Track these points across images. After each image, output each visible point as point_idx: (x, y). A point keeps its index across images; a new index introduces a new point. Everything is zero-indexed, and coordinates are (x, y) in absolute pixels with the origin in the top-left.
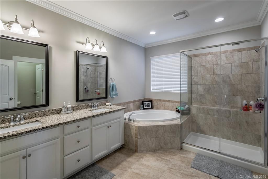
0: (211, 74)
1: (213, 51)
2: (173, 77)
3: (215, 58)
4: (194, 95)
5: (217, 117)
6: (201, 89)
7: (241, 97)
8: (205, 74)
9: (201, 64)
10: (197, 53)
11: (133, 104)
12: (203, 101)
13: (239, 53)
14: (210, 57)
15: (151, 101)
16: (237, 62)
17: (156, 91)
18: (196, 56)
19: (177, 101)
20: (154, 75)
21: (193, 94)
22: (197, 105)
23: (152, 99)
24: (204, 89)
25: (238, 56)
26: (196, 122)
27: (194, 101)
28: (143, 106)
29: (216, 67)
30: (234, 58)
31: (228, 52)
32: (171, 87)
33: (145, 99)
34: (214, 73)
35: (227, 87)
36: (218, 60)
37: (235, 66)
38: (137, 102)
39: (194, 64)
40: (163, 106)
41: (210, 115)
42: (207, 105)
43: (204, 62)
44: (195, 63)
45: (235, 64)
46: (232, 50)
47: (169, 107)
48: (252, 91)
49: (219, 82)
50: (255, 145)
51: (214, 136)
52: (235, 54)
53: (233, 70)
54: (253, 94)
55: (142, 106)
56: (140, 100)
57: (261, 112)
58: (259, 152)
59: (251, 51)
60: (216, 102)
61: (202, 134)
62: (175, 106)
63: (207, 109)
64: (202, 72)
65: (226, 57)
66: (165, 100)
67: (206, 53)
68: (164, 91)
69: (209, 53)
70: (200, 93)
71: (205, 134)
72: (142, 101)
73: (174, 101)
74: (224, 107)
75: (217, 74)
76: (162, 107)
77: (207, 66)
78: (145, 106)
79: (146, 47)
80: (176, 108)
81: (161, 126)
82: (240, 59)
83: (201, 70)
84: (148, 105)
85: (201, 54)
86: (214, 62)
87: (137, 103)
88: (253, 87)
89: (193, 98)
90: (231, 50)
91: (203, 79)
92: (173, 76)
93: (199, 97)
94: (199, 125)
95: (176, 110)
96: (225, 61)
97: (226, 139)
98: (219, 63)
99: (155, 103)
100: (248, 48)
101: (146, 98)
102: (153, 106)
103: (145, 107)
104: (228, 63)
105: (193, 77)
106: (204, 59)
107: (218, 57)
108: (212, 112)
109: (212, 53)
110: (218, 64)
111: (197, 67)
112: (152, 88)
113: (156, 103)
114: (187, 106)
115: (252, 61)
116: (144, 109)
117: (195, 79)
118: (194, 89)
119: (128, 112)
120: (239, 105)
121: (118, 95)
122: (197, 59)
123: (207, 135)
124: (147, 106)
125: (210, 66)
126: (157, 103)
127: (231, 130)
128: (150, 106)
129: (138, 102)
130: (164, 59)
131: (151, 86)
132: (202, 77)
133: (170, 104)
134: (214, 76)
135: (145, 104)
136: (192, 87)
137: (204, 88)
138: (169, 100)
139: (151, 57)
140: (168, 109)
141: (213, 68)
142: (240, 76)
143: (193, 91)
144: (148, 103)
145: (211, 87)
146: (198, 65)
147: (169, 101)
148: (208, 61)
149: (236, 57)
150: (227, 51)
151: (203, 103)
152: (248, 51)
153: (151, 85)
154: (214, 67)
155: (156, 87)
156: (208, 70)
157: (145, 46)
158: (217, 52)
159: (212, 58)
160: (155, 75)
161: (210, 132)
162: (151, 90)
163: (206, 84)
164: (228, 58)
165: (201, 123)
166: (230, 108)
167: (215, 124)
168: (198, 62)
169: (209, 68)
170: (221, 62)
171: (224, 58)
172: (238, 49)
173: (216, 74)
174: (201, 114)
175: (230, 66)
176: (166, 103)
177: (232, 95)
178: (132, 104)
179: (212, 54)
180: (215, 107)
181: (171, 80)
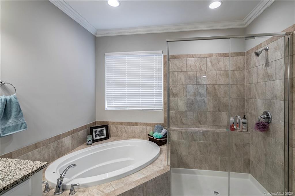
0: (194, 83)
1: (197, 54)
2: (141, 87)
3: (198, 63)
4: (172, 114)
5: (204, 142)
6: (181, 104)
7: (227, 113)
8: (186, 84)
9: (182, 70)
10: (176, 54)
11: (72, 137)
12: (184, 121)
13: (225, 59)
14: (192, 61)
15: (106, 126)
16: (223, 69)
17: (114, 108)
18: (175, 58)
19: (148, 123)
20: (110, 83)
21: (171, 112)
22: (177, 127)
23: (107, 122)
24: (186, 105)
25: (223, 62)
26: (177, 152)
27: (172, 122)
28: (93, 137)
29: (200, 75)
30: (220, 64)
31: (213, 56)
32: (140, 103)
33: (95, 123)
34: (198, 83)
35: (212, 101)
36: (202, 65)
37: (220, 74)
38: (80, 131)
39: (172, 69)
40: (126, 132)
41: (195, 140)
42: (189, 127)
43: (185, 66)
44: (174, 68)
45: (220, 72)
46: (218, 53)
47: (135, 132)
48: (238, 106)
49: (203, 95)
50: (244, 172)
51: (200, 168)
52: (221, 60)
53: (219, 79)
54: (238, 109)
55: (90, 138)
56: (86, 126)
57: (247, 131)
58: (249, 180)
59: (236, 57)
60: (199, 122)
61: (185, 168)
62: (145, 131)
63: (191, 132)
64: (183, 81)
65: (211, 63)
66: (129, 123)
67: (187, 55)
68: (127, 108)
69: (192, 55)
70: (181, 110)
71: (189, 168)
72: (91, 128)
73: (144, 123)
74: (209, 128)
75: (201, 84)
76: (124, 134)
77: (189, 73)
78: (96, 136)
79: (97, 36)
80: (149, 135)
81: (139, 188)
82: (225, 65)
83: (182, 77)
84: (101, 134)
85: (181, 55)
86: (198, 68)
87: (80, 134)
88: (239, 100)
89: (171, 118)
90: (216, 54)
91: (184, 90)
92: (141, 85)
93: (178, 115)
94: (181, 156)
95: (149, 138)
96: (210, 68)
97: (214, 170)
98: (203, 69)
99: (113, 129)
100: (234, 53)
101: (97, 120)
102: (110, 134)
103: (95, 138)
104: (213, 70)
105: (171, 87)
106: (185, 62)
107: (202, 62)
108: (197, 137)
109: (195, 55)
110: (202, 71)
111: (176, 73)
112: (108, 104)
113: (115, 129)
114: (164, 131)
115: (238, 69)
116: (94, 141)
117: (174, 90)
118: (172, 105)
119: (59, 157)
120: (225, 123)
121: (25, 127)
122: (176, 61)
123: (191, 168)
124: (100, 136)
125: (192, 73)
126: (117, 128)
127: (220, 157)
128: (104, 135)
129: (82, 131)
130: (127, 59)
131: (106, 101)
132: (183, 87)
133: (138, 129)
134: (197, 86)
135: (96, 132)
136: (170, 101)
137: (185, 103)
138: (136, 122)
139: (105, 53)
140: (134, 137)
141: (196, 75)
142: (226, 87)
143: (171, 107)
144: (102, 130)
145: (193, 101)
146: (178, 70)
147: (136, 124)
148: (190, 66)
149: (222, 63)
150: (212, 54)
151: (183, 124)
152: (234, 57)
153: (106, 99)
154: (198, 75)
155: (114, 102)
156: (190, 77)
157: (96, 34)
158: (201, 55)
159: (195, 62)
160: (112, 83)
161: (195, 164)
162: (106, 107)
163: (188, 97)
164: (214, 63)
165: (184, 154)
166: (215, 128)
167: (200, 151)
168: (178, 66)
169: (191, 75)
170: (206, 68)
171: (209, 64)
172: (224, 53)
173: (199, 84)
174: (183, 141)
175: (216, 74)
176: (132, 127)
177: (218, 111)
178: (69, 137)
179: (194, 57)
180: (198, 128)
181: (139, 91)
